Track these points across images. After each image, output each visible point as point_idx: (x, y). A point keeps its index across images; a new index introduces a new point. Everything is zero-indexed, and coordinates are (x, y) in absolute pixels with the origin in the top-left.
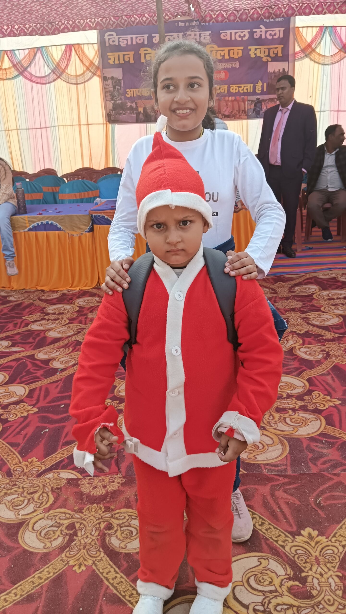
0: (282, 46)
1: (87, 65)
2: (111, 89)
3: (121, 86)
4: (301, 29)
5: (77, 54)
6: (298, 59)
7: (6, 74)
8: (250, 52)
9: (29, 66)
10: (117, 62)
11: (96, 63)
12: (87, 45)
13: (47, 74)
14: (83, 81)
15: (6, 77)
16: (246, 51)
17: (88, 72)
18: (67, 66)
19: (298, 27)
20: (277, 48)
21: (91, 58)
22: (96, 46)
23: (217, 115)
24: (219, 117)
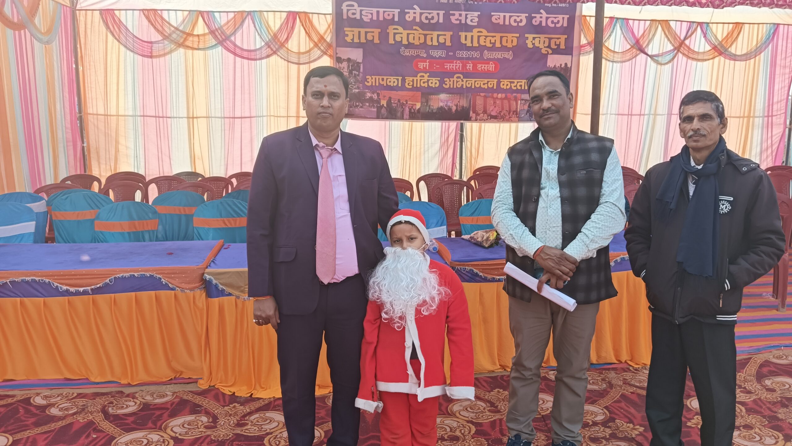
0: (566, 36)
1: (316, 41)
2: (347, 74)
3: (359, 71)
4: (588, 18)
5: (303, 25)
6: (583, 53)
7: (199, 42)
8: (527, 42)
9: (233, 34)
10: (356, 40)
11: (328, 40)
12: (317, 15)
13: (258, 47)
14: (308, 61)
15: (198, 45)
16: (522, 39)
17: (316, 49)
18: (287, 39)
19: (585, 16)
20: (560, 38)
21: (322, 31)
22: (329, 18)
23: (482, 115)
24: (484, 118)
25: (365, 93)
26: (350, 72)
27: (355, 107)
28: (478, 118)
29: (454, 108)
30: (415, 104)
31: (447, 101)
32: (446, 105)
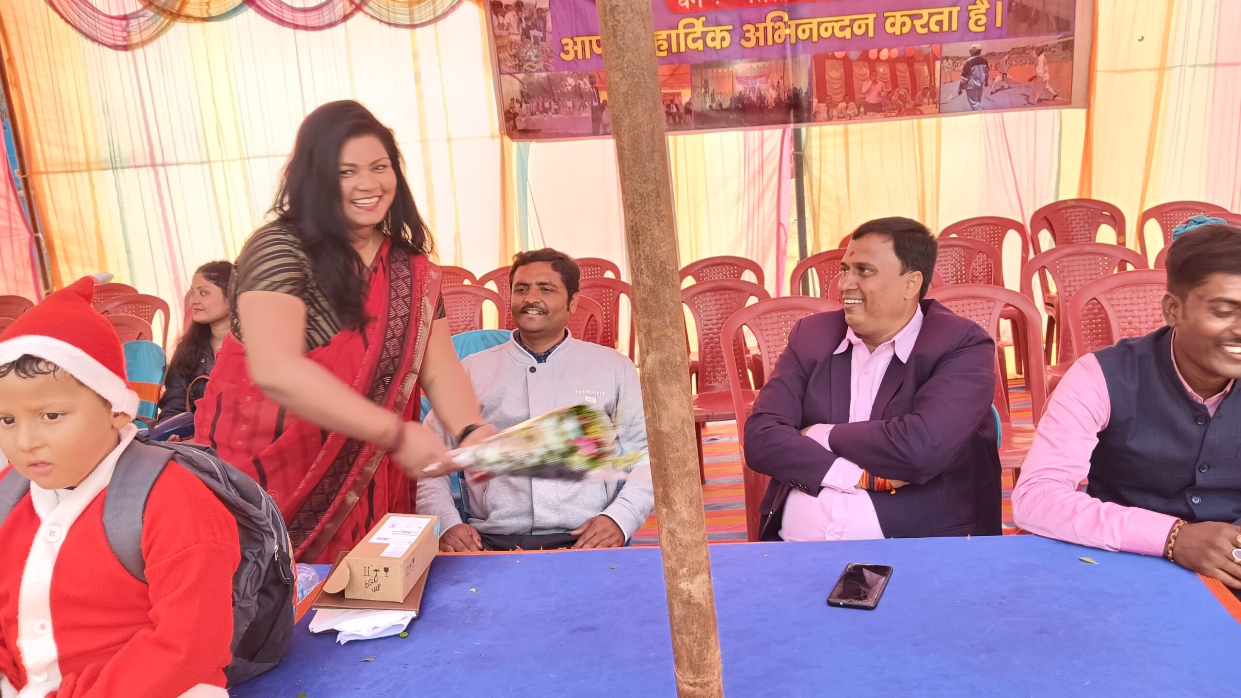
2: (517, 38)
14: (432, 17)
15: (209, 12)
23: (844, 104)
24: (849, 112)
25: (562, 79)
26: (526, 34)
27: (541, 113)
28: (835, 113)
29: (771, 95)
30: (679, 94)
31: (755, 77)
32: (753, 89)
